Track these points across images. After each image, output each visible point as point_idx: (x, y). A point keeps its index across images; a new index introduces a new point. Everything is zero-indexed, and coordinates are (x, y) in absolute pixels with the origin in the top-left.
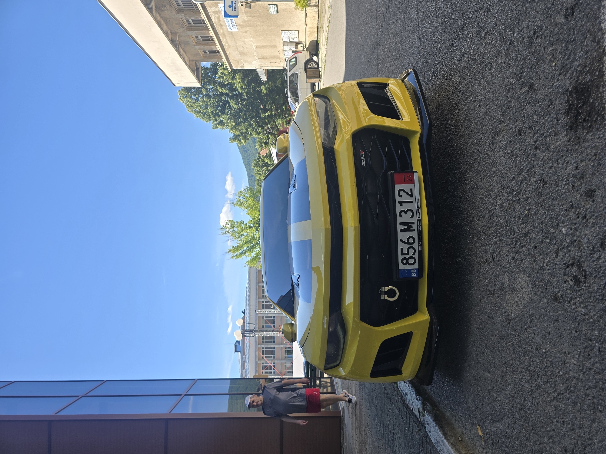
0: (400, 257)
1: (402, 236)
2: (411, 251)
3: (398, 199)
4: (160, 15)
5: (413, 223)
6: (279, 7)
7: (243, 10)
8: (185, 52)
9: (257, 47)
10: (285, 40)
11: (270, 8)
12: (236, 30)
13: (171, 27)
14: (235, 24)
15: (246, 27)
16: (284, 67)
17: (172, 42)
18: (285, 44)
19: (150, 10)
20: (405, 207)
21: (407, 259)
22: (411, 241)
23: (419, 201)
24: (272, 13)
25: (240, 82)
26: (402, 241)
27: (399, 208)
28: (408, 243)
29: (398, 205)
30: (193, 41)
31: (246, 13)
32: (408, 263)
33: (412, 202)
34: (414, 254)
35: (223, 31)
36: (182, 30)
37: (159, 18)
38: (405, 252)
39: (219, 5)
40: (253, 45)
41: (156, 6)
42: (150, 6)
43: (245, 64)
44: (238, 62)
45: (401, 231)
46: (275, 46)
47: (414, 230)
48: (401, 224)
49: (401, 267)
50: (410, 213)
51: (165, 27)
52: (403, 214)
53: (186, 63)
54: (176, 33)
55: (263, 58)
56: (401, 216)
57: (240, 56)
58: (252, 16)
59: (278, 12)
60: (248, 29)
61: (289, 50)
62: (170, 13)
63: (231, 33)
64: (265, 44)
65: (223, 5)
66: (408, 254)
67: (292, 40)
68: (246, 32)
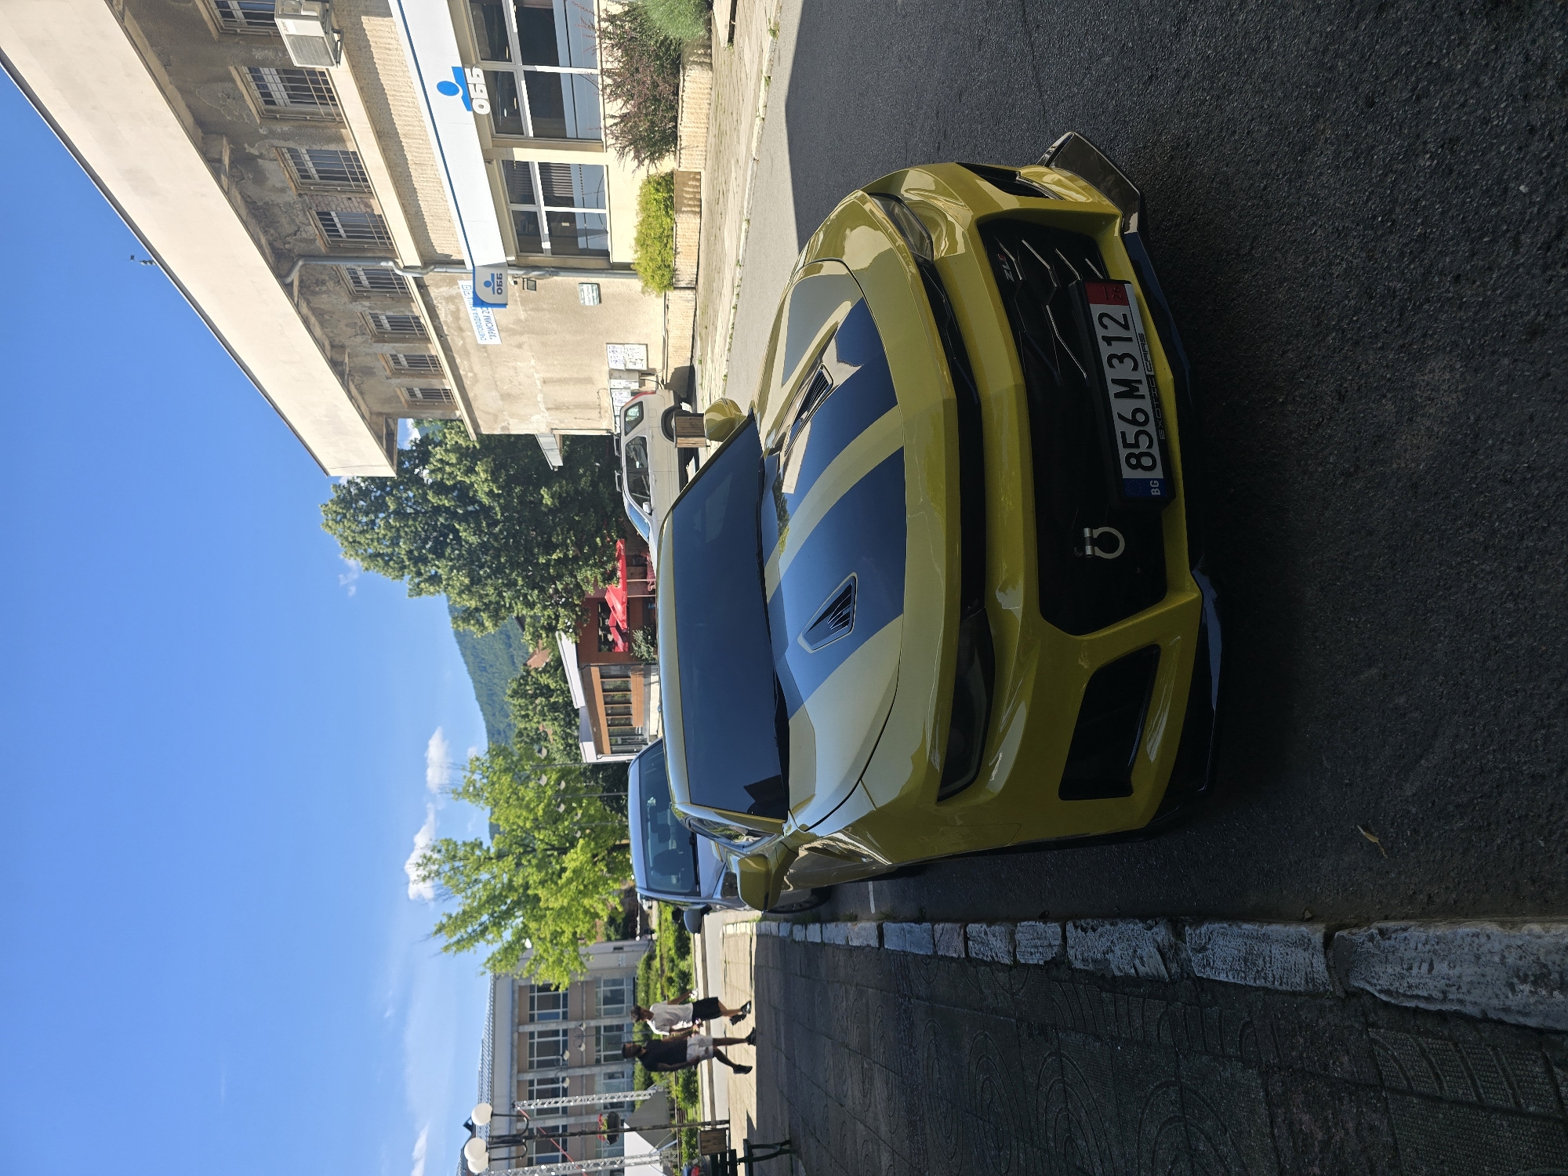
0: (1123, 453)
1: (1121, 407)
2: (1144, 441)
3: (1100, 332)
4: (308, 302)
5: (1140, 382)
6: (603, 291)
7: (517, 294)
8: (361, 393)
9: (544, 382)
10: (613, 366)
11: (582, 290)
12: (496, 341)
13: (332, 332)
14: (495, 327)
15: (521, 334)
16: (608, 431)
17: (335, 365)
18: (613, 374)
19: (287, 288)
20: (1118, 348)
21: (1138, 457)
22: (1141, 418)
23: (1144, 338)
24: (587, 304)
25: (486, 480)
26: (1121, 417)
27: (1105, 351)
28: (1134, 422)
29: (1102, 345)
30: (383, 367)
31: (524, 302)
32: (1139, 466)
33: (1130, 340)
34: (1150, 446)
35: (464, 343)
36: (359, 339)
37: (305, 310)
38: (1131, 440)
39: (460, 283)
40: (536, 376)
41: (301, 281)
42: (289, 280)
43: (511, 421)
44: (496, 417)
45: (1117, 395)
46: (589, 381)
47: (1142, 397)
48: (1114, 381)
49: (1127, 473)
50: (1129, 362)
51: (318, 331)
52: (1115, 362)
53: (363, 417)
54: (343, 347)
55: (557, 408)
56: (1111, 366)
57: (501, 403)
58: (537, 309)
59: (600, 302)
60: (525, 338)
61: (625, 388)
62: (335, 299)
63: (484, 347)
64: (566, 375)
65: (471, 283)
66: (1136, 445)
67: (631, 366)
68: (520, 346)
